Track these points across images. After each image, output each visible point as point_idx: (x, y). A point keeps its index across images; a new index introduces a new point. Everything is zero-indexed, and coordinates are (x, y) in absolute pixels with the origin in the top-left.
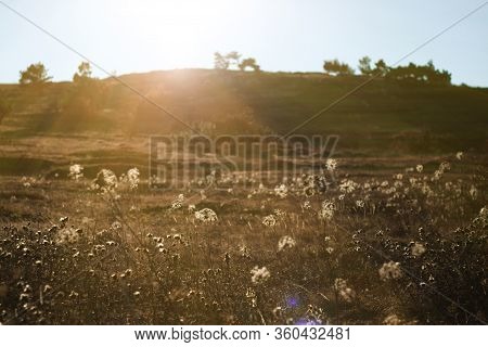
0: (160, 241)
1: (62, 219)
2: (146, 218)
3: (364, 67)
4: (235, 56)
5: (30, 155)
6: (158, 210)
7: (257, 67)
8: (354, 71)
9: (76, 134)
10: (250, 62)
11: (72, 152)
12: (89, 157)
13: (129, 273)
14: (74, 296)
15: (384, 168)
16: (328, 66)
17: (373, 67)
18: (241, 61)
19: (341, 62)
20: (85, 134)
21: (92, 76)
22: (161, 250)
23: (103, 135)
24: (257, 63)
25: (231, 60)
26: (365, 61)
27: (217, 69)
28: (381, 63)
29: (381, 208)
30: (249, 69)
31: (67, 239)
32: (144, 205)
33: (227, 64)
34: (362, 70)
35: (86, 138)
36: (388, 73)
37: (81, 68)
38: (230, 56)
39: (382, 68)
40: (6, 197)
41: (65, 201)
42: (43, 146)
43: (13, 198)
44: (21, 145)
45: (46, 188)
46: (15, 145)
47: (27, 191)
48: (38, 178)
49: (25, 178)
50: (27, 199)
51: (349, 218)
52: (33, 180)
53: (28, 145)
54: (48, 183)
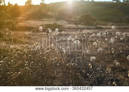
0: (64, 50)
1: (37, 43)
5: (28, 26)
9: (41, 20)
11: (40, 24)
13: (56, 59)
14: (40, 65)
20: (43, 19)
21: (45, 3)
22: (65, 52)
23: (49, 20)
29: (128, 40)
35: (44, 21)
37: (42, 1)
40: (21, 37)
41: (38, 38)
42: (31, 23)
43: (23, 38)
44: (25, 23)
45: (33, 35)
46: (24, 23)
47: (27, 36)
48: (30, 32)
49: (26, 32)
50: (27, 38)
51: (119, 43)
52: (29, 33)
53: (27, 23)
54: (33, 33)
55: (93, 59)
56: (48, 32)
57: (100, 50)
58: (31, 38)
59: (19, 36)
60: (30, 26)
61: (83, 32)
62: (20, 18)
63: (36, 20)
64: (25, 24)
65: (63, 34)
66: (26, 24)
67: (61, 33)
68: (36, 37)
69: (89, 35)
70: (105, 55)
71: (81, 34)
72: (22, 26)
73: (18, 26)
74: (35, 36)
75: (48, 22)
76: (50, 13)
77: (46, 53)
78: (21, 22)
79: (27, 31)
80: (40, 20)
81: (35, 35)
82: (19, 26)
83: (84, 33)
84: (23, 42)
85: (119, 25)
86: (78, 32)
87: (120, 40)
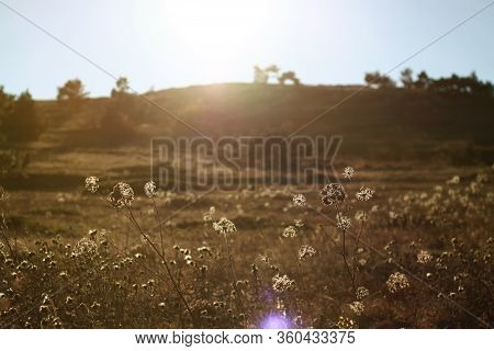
0: (187, 253)
1: (91, 232)
2: (181, 233)
3: (406, 78)
4: (274, 69)
5: (68, 172)
6: (195, 224)
7: (297, 81)
8: (395, 83)
9: (114, 150)
10: (290, 75)
11: (109, 168)
12: (126, 173)
13: (151, 283)
14: (96, 307)
15: (424, 180)
16: (369, 78)
17: (415, 78)
18: (280, 74)
19: (382, 74)
20: (123, 150)
21: (130, 91)
22: (189, 262)
23: (141, 151)
24: (297, 76)
25: (271, 74)
26: (407, 73)
27: (256, 83)
28: (423, 75)
29: (420, 221)
30: (289, 82)
31: (85, 250)
32: (180, 221)
33: (267, 77)
34: (404, 82)
35: (124, 154)
36: (430, 85)
37: (119, 83)
38: (269, 70)
39: (424, 80)
40: (42, 213)
41: (101, 216)
42: (80, 163)
43: (49, 214)
44: (59, 161)
45: (83, 204)
46: (52, 161)
47: (62, 207)
48: (75, 194)
49: (60, 194)
50: (63, 215)
51: (386, 231)
52: (69, 196)
53: (66, 162)
54: (85, 198)
55: (281, 284)
56: (118, 195)
57: (307, 254)
58: (78, 214)
59: (35, 209)
60: (73, 172)
61: (263, 194)
62: (39, 145)
63: (96, 153)
64: (58, 165)
65: (190, 201)
66: (62, 165)
67: (183, 197)
68: (93, 211)
69: (282, 202)
70: (337, 273)
71: (255, 201)
72: (45, 172)
73: (32, 172)
74: (92, 208)
75: (139, 158)
76: (145, 126)
77: (122, 265)
78: (41, 160)
79: (62, 191)
80: (111, 153)
81: (93, 205)
82: (37, 172)
83: (267, 197)
84: (46, 229)
85: (390, 168)
86: (245, 191)
87: (391, 222)
